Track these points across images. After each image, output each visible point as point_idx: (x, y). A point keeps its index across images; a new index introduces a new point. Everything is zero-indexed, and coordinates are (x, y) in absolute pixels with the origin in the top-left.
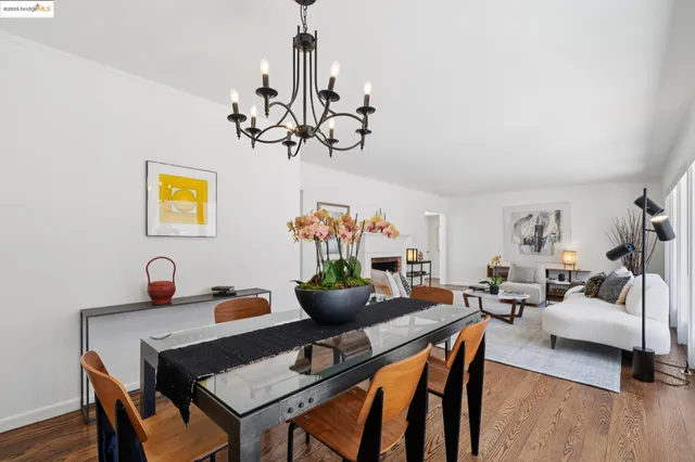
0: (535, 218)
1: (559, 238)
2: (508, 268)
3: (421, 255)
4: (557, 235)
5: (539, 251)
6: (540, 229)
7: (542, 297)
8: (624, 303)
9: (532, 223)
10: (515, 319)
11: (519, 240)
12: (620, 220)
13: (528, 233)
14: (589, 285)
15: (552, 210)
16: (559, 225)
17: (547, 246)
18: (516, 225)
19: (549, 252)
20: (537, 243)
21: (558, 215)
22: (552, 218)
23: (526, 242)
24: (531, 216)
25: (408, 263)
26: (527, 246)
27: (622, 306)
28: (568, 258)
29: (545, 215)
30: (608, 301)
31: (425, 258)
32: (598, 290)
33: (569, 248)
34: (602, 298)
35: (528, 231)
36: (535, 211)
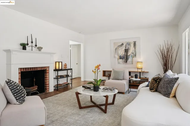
0: (124, 45)
1: (135, 55)
2: (111, 71)
3: (66, 65)
4: (134, 54)
5: (126, 62)
6: (126, 51)
7: (127, 88)
8: (175, 97)
9: (123, 48)
10: (108, 106)
11: (117, 57)
12: (161, 46)
13: (122, 53)
14: (152, 83)
15: (132, 41)
16: (135, 49)
17: (130, 60)
18: (116, 49)
19: (131, 63)
20: (125, 58)
21: (135, 44)
22: (132, 45)
23: (121, 58)
24: (123, 44)
25: (56, 70)
26: (121, 60)
27: (174, 99)
28: (139, 66)
29: (129, 44)
30: (165, 95)
31: (68, 67)
32: (157, 86)
33: (140, 60)
34: (160, 92)
35: (122, 52)
36: (125, 42)
